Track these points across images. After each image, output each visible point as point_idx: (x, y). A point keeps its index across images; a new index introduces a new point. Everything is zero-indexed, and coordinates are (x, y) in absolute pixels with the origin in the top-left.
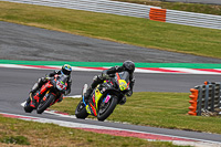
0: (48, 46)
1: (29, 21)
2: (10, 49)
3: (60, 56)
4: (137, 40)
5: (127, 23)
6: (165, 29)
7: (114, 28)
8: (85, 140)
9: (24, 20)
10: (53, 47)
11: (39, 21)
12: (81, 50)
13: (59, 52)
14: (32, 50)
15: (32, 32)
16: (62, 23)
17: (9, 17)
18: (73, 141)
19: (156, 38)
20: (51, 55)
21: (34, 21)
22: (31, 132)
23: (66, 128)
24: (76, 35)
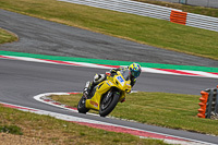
0: (68, 41)
1: (51, 16)
2: (30, 42)
3: (79, 53)
4: (156, 41)
5: (147, 24)
6: (185, 32)
7: (135, 28)
8: (78, 133)
9: (46, 15)
10: (73, 43)
11: (60, 17)
12: (100, 48)
13: (78, 49)
14: (51, 45)
15: (53, 27)
16: (83, 20)
17: (31, 12)
18: (65, 133)
19: (175, 40)
20: (70, 51)
21: (56, 17)
22: (26, 122)
23: (60, 121)
24: (96, 32)
